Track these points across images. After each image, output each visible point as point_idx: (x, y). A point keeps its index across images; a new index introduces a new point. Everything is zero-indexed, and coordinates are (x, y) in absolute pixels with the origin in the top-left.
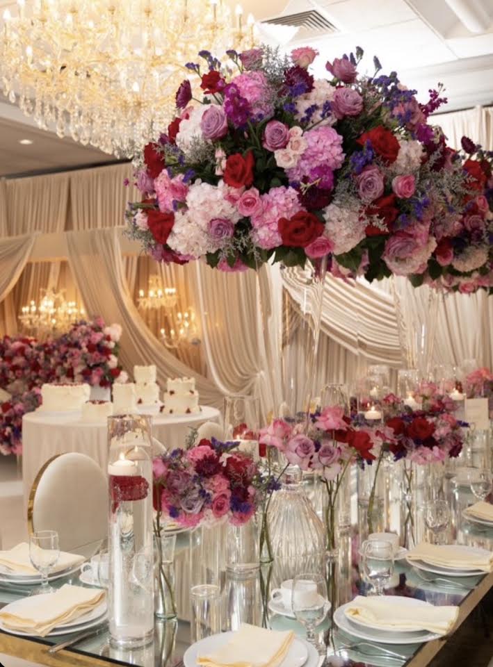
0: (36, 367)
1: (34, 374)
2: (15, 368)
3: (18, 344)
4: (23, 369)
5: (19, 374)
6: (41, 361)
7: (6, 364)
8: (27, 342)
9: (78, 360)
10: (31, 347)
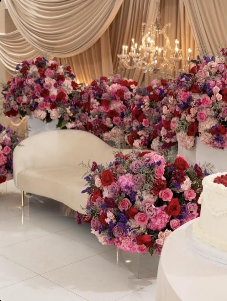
0: (139, 115)
1: (136, 123)
2: (112, 114)
3: (116, 87)
4: (123, 116)
5: (117, 121)
6: (145, 108)
7: (102, 108)
8: (127, 84)
9: (208, 112)
10: (131, 90)
